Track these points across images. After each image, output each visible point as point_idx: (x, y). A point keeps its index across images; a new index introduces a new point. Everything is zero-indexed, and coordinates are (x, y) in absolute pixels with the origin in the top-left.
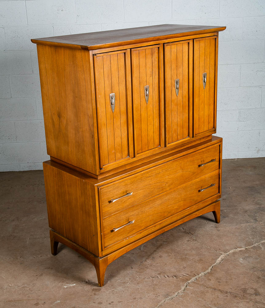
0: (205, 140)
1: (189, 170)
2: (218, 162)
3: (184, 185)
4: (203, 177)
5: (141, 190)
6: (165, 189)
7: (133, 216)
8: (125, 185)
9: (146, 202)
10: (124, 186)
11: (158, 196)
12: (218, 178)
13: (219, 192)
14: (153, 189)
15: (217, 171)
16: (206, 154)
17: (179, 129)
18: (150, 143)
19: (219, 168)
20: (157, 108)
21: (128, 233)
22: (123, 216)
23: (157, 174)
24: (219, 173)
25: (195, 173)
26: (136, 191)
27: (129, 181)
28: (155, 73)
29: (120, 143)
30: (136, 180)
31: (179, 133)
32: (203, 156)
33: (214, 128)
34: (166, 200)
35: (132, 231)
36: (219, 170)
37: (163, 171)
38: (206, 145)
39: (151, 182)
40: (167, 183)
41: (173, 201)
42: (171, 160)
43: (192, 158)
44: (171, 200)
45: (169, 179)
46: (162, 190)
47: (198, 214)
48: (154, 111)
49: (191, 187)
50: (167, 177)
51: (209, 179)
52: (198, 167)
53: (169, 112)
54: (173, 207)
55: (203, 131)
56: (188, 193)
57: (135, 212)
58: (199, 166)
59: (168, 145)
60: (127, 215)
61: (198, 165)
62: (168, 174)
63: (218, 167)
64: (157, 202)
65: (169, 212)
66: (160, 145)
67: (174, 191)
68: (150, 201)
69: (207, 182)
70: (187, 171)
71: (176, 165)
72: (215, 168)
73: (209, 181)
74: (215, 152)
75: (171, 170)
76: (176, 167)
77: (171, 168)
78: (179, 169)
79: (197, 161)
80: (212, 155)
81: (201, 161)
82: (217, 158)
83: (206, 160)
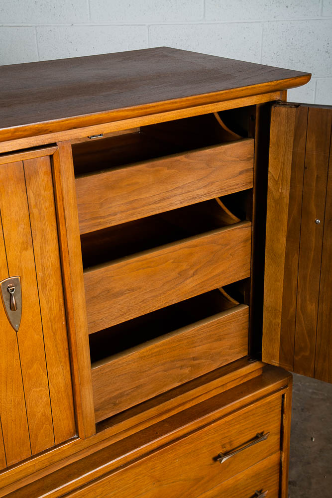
2: (276, 434)
4: (229, 482)
15: (274, 458)
16: (238, 426)
19: (281, 448)
24: (281, 460)
25: (203, 478)
32: (228, 432)
36: (281, 454)
38: (237, 404)
42: (117, 469)
43: (192, 445)
48: (49, 346)
51: (250, 481)
52: (211, 461)
58: (217, 458)
61: (211, 458)
63: (278, 447)
66: (77, 433)
69: (243, 489)
70: (173, 482)
71: (137, 476)
72: (266, 453)
73: (247, 487)
74: (269, 413)
75: (119, 492)
76: (135, 480)
77: (119, 488)
78: (146, 483)
79: (207, 449)
80: (259, 423)
81: (223, 446)
82: (272, 427)
83: (238, 439)
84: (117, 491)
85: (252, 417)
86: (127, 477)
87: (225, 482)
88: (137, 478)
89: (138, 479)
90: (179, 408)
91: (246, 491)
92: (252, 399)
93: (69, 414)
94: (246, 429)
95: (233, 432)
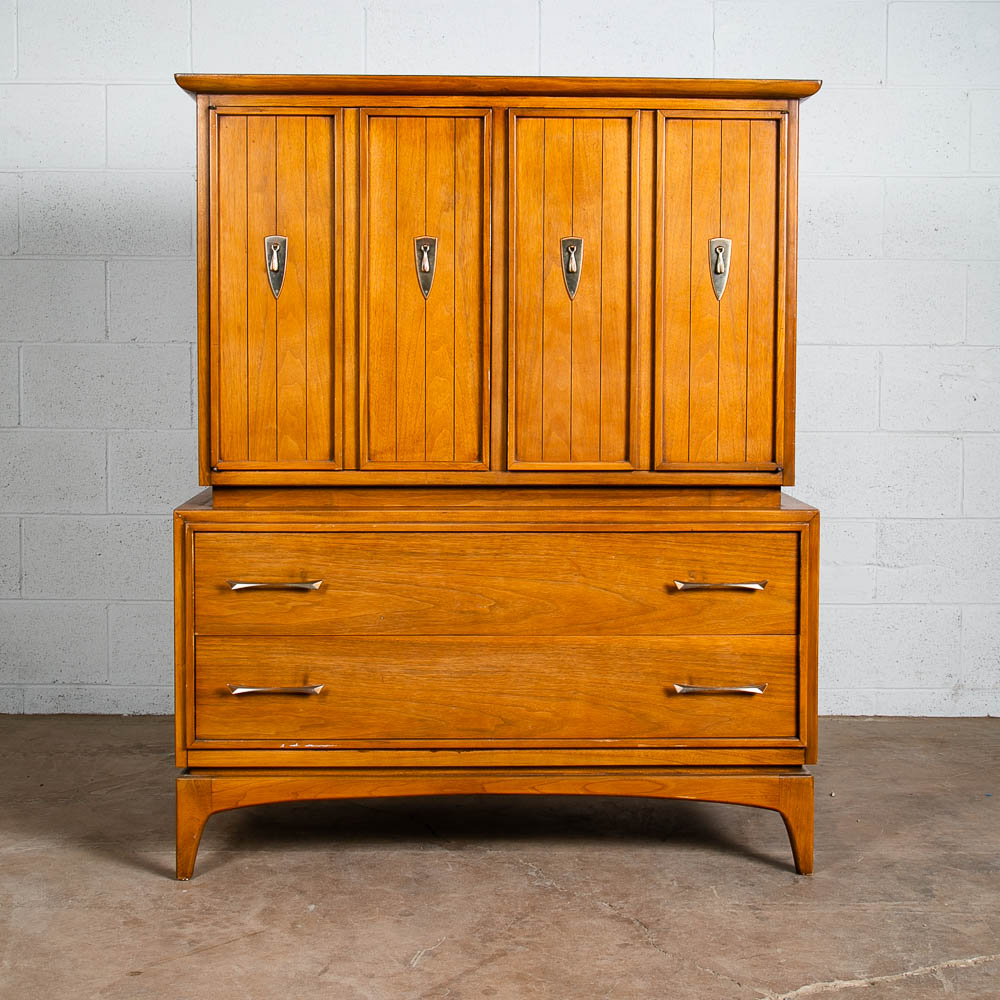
1: (621, 588)
2: (789, 600)
3: (592, 639)
4: (701, 641)
5: (371, 589)
6: (488, 622)
7: (327, 673)
8: (299, 551)
9: (391, 642)
10: (293, 551)
11: (449, 639)
12: (793, 670)
13: (797, 736)
14: (426, 605)
15: (787, 641)
16: (717, 552)
17: (578, 419)
18: (433, 439)
19: (798, 631)
20: (470, 323)
21: (303, 728)
22: (284, 658)
23: (447, 554)
25: (654, 609)
26: (347, 586)
27: (315, 541)
28: (467, 203)
29: (301, 404)
30: (348, 546)
31: (576, 432)
33: (773, 456)
34: (491, 666)
35: (322, 725)
37: (482, 551)
39: (419, 577)
40: (498, 603)
41: (530, 686)
44: (521, 676)
45: (512, 591)
46: (475, 622)
47: (672, 786)
48: (460, 330)
49: (630, 659)
50: (501, 581)
51: (739, 659)
52: (663, 590)
53: (530, 347)
54: (529, 709)
56: (613, 679)
57: (339, 660)
59: (513, 464)
60: (302, 660)
62: (507, 574)
64: (447, 660)
65: (508, 723)
66: (480, 455)
67: (535, 646)
68: (413, 644)
69: (727, 667)
70: (605, 589)
72: (772, 625)
73: (734, 668)
74: (774, 557)
75: (525, 560)
76: (547, 554)
78: (564, 567)
80: (756, 566)
81: (691, 573)
82: (781, 584)
83: (716, 574)
84: (520, 557)
87: (695, 637)
88: (551, 552)
89: (553, 555)
91: (733, 674)
92: (742, 518)
94: (733, 564)
95: (709, 558)
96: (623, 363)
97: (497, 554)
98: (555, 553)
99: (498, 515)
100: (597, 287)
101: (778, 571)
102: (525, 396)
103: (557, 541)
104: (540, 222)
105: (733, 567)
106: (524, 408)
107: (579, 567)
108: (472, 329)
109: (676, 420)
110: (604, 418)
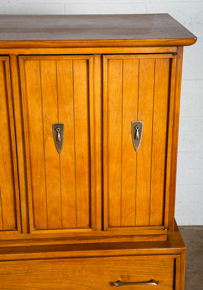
0: (148, 240)
1: (89, 284)
2: (170, 287)
16: (135, 267)
31: (65, 215)
32: (127, 268)
33: (163, 224)
37: (19, 272)
38: (134, 251)
42: (40, 259)
45: (35, 288)
50: (30, 284)
53: (39, 177)
55: (133, 224)
59: (33, 232)
62: (32, 281)
66: (16, 227)
70: (80, 285)
71: (53, 269)
74: (163, 269)
75: (40, 274)
76: (52, 271)
77: (41, 272)
78: (60, 277)
79: (109, 273)
80: (154, 273)
81: (122, 277)
82: (166, 280)
83: (135, 276)
84: (38, 273)
85: (147, 265)
86: (46, 267)
88: (53, 270)
89: (54, 272)
90: (95, 240)
92: (148, 253)
93: (12, 214)
94: (142, 272)
95: (131, 270)
96: (87, 183)
97: (26, 273)
98: (55, 271)
99: (26, 256)
100: (73, 147)
101: (164, 274)
102: (37, 199)
103: (56, 266)
104: (41, 116)
105: (142, 273)
106: (37, 205)
107: (68, 276)
108: (8, 169)
109: (115, 208)
110: (78, 208)
